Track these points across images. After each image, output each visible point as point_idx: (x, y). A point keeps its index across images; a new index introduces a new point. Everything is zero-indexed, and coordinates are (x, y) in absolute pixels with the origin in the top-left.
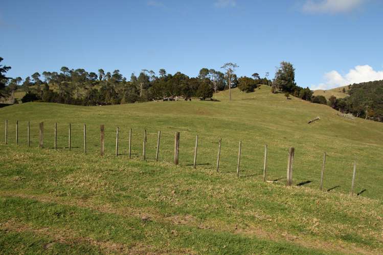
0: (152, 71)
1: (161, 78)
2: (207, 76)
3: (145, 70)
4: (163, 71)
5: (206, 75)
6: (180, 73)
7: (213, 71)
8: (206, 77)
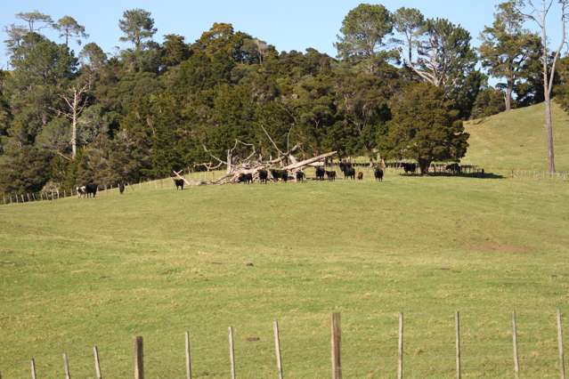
0: (70, 23)
1: (131, 56)
2: (385, 45)
3: (34, 17)
4: (139, 22)
5: (378, 38)
6: (227, 29)
7: (414, 19)
8: (378, 49)
